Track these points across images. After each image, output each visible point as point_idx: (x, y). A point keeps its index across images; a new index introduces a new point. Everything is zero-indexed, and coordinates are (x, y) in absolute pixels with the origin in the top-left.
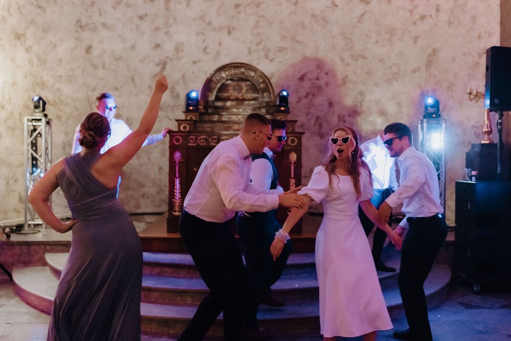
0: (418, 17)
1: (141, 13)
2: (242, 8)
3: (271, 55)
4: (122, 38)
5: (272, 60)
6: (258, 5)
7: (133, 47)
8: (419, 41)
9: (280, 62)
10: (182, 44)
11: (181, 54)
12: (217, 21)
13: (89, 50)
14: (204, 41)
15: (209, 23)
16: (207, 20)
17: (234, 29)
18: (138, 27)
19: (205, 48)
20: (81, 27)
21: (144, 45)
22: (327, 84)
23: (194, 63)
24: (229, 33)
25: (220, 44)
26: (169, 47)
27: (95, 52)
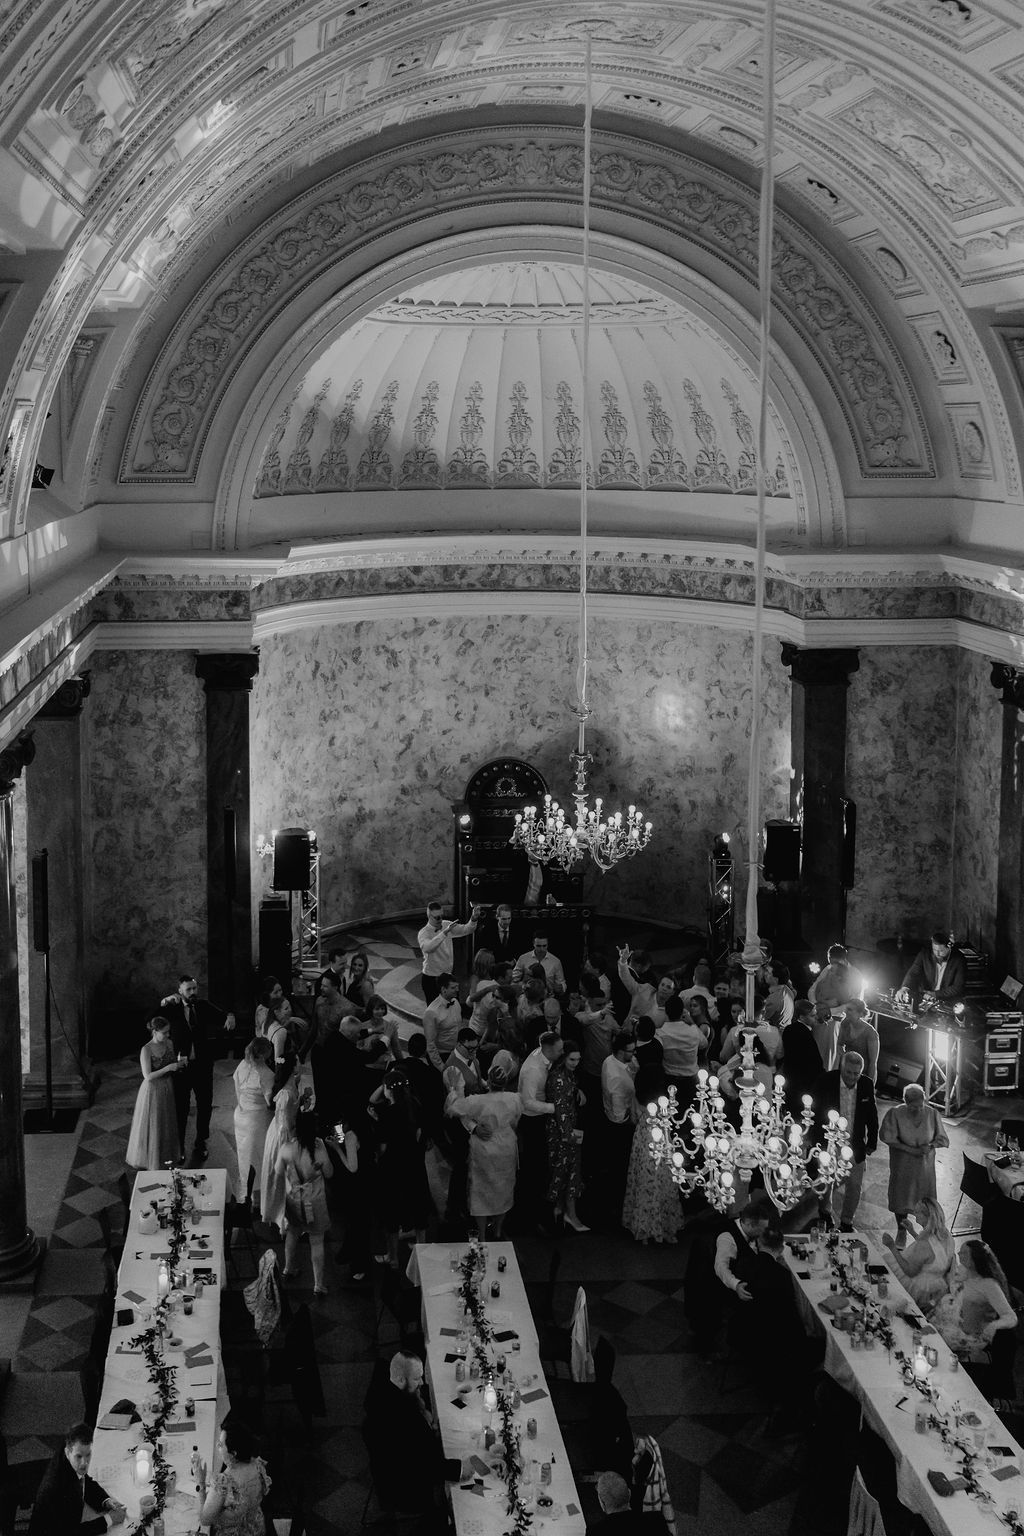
0: (714, 711)
1: (384, 682)
2: (503, 663)
3: (539, 721)
4: (365, 718)
5: (540, 727)
6: (523, 659)
7: (376, 725)
8: (715, 738)
9: (550, 730)
10: (430, 711)
11: (429, 724)
12: (471, 680)
13: (331, 743)
14: (456, 705)
15: (463, 683)
16: (460, 680)
17: (494, 689)
18: (380, 700)
19: (458, 714)
20: (325, 718)
21: (388, 721)
22: (609, 763)
23: (444, 733)
24: (487, 694)
25: (475, 708)
26: (414, 717)
27: (338, 742)
